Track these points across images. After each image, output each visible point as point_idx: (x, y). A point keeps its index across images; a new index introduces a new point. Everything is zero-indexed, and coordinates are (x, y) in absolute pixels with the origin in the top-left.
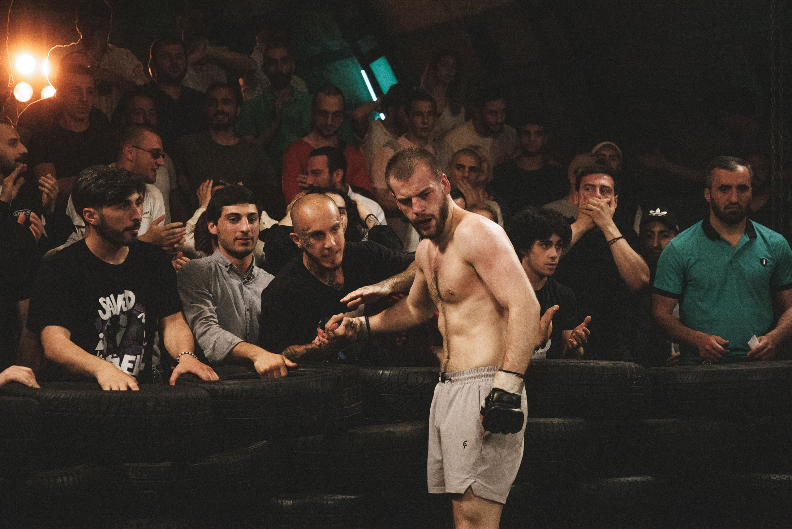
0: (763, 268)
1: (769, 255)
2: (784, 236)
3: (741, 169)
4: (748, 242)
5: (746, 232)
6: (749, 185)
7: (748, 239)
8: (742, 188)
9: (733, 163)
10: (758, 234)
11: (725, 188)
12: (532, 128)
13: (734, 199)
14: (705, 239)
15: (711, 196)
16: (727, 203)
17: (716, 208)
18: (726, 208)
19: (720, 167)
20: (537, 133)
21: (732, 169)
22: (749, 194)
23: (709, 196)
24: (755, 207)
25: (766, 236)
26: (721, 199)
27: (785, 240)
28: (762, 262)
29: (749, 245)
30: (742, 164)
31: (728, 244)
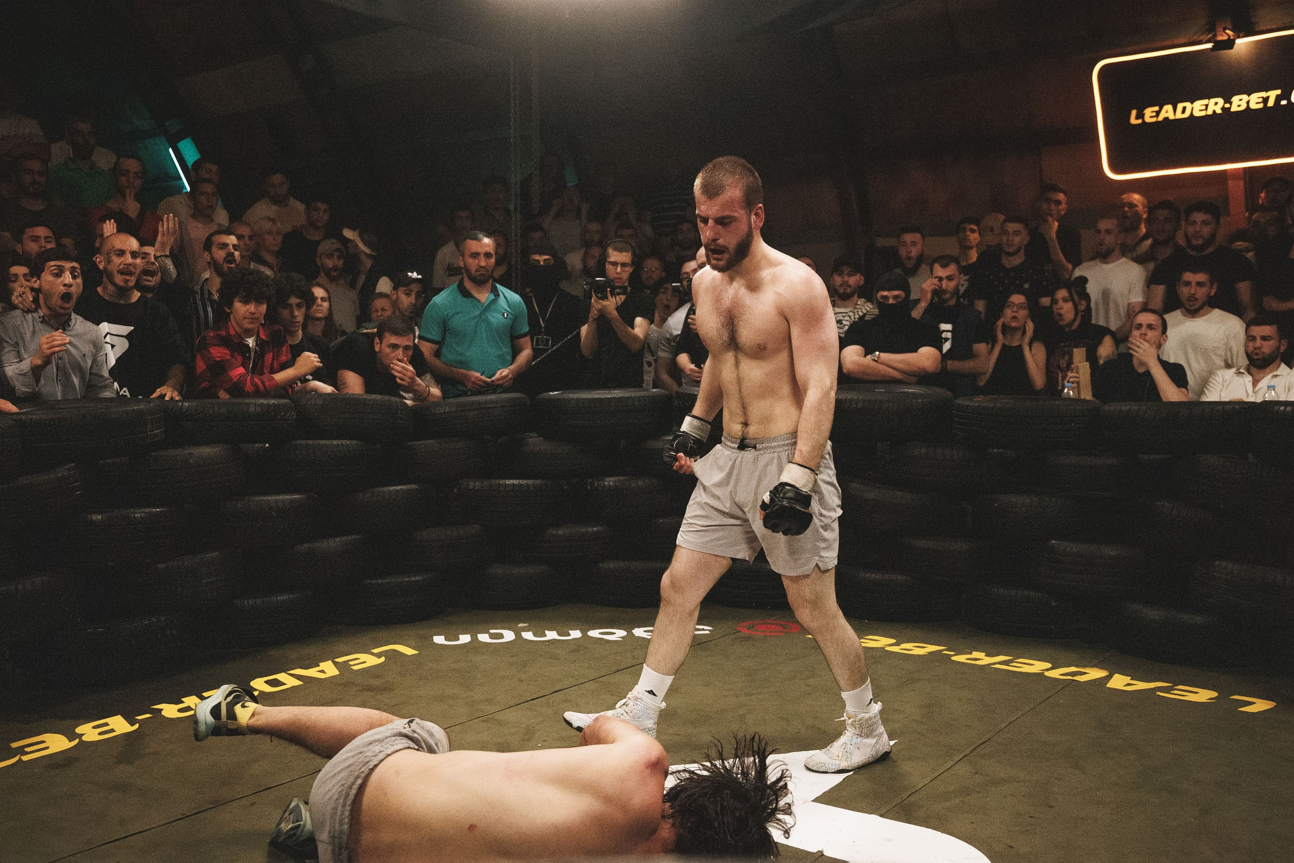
0: (504, 320)
1: (508, 309)
2: (521, 296)
3: (486, 240)
4: (493, 299)
5: (492, 291)
6: (493, 253)
7: (493, 297)
8: (488, 255)
9: (481, 236)
10: (501, 293)
11: (475, 255)
12: (322, 206)
13: (483, 264)
14: (460, 296)
15: (464, 263)
16: (478, 267)
17: (468, 271)
18: (477, 271)
19: (470, 239)
20: (325, 211)
21: (479, 240)
22: (493, 260)
23: (462, 262)
24: (498, 273)
25: (506, 295)
26: (472, 263)
27: (522, 302)
28: (504, 315)
29: (494, 302)
30: (488, 237)
31: (479, 301)
